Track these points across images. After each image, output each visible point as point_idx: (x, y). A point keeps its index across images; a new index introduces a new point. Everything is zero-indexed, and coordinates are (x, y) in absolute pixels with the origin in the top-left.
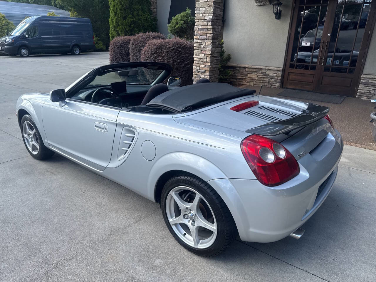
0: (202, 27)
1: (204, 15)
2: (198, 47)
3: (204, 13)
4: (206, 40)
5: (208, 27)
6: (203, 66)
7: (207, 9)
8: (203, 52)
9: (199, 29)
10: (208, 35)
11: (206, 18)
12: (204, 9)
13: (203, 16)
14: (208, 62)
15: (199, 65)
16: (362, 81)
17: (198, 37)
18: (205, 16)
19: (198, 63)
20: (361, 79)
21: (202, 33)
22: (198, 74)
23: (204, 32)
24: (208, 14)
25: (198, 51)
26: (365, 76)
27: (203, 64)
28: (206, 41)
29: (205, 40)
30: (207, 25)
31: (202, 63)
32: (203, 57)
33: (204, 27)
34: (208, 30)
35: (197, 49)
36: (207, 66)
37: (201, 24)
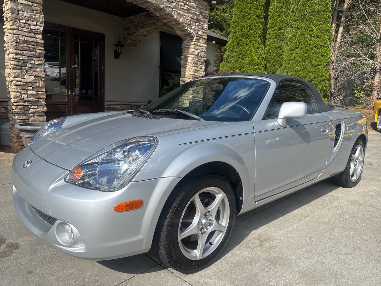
0: (27, 39)
1: (29, 22)
2: (21, 66)
3: (28, 20)
4: (35, 57)
5: (38, 40)
6: (34, 93)
7: (34, 16)
8: (32, 73)
9: (19, 40)
10: (38, 51)
11: (32, 27)
12: (25, 14)
13: (25, 23)
14: (41, 88)
15: (25, 91)
16: (105, 107)
17: (21, 52)
18: (29, 25)
19: (22, 89)
20: (104, 106)
21: (27, 47)
22: (25, 104)
23: (31, 46)
24: (35, 23)
25: (22, 72)
26: (108, 103)
27: (33, 90)
28: (34, 59)
29: (33, 57)
30: (35, 38)
31: (31, 88)
32: (33, 80)
33: (31, 39)
34: (37, 44)
35: (19, 69)
36: (40, 93)
37: (25, 34)
